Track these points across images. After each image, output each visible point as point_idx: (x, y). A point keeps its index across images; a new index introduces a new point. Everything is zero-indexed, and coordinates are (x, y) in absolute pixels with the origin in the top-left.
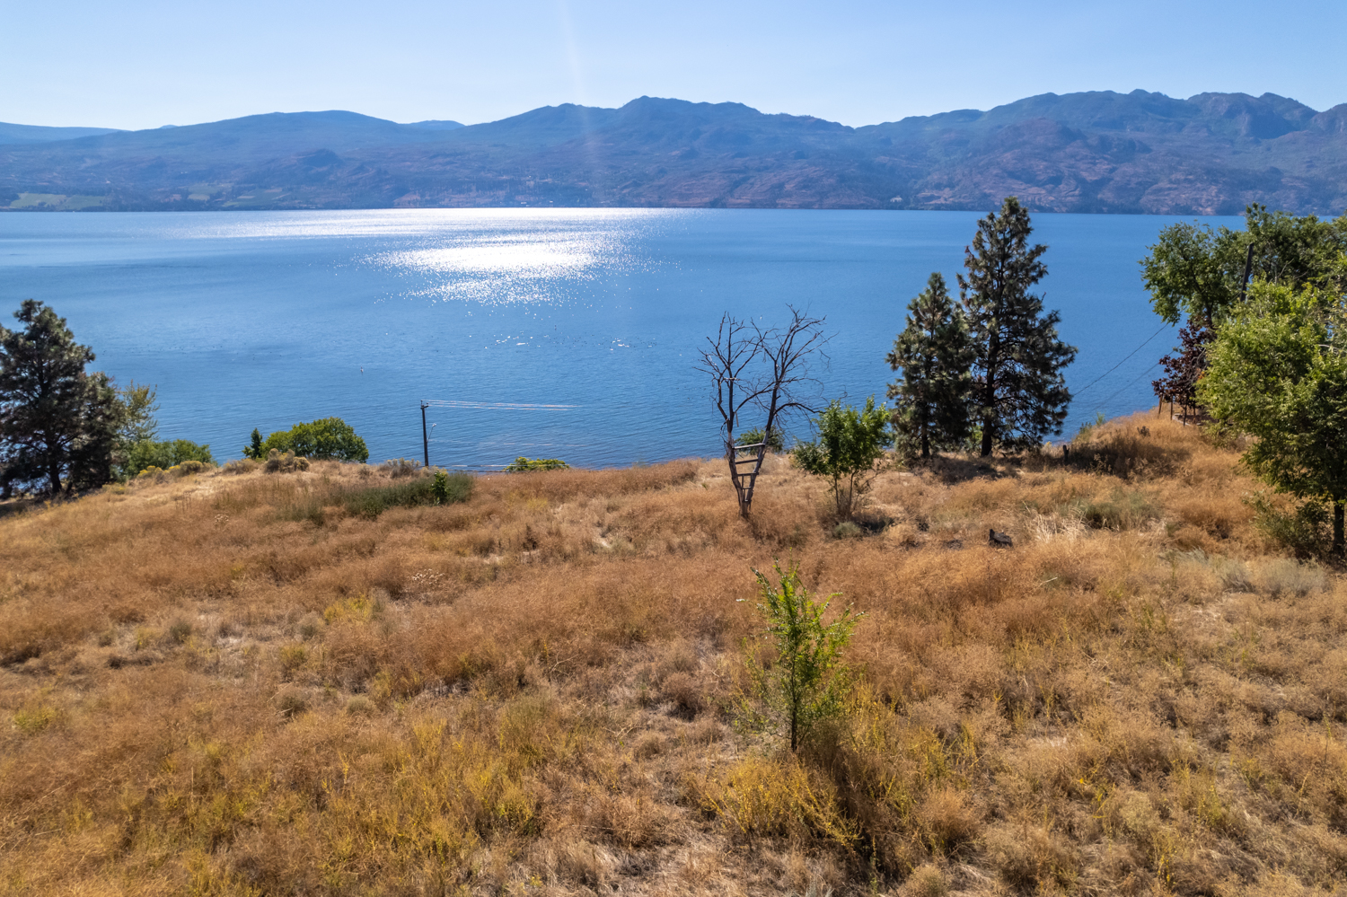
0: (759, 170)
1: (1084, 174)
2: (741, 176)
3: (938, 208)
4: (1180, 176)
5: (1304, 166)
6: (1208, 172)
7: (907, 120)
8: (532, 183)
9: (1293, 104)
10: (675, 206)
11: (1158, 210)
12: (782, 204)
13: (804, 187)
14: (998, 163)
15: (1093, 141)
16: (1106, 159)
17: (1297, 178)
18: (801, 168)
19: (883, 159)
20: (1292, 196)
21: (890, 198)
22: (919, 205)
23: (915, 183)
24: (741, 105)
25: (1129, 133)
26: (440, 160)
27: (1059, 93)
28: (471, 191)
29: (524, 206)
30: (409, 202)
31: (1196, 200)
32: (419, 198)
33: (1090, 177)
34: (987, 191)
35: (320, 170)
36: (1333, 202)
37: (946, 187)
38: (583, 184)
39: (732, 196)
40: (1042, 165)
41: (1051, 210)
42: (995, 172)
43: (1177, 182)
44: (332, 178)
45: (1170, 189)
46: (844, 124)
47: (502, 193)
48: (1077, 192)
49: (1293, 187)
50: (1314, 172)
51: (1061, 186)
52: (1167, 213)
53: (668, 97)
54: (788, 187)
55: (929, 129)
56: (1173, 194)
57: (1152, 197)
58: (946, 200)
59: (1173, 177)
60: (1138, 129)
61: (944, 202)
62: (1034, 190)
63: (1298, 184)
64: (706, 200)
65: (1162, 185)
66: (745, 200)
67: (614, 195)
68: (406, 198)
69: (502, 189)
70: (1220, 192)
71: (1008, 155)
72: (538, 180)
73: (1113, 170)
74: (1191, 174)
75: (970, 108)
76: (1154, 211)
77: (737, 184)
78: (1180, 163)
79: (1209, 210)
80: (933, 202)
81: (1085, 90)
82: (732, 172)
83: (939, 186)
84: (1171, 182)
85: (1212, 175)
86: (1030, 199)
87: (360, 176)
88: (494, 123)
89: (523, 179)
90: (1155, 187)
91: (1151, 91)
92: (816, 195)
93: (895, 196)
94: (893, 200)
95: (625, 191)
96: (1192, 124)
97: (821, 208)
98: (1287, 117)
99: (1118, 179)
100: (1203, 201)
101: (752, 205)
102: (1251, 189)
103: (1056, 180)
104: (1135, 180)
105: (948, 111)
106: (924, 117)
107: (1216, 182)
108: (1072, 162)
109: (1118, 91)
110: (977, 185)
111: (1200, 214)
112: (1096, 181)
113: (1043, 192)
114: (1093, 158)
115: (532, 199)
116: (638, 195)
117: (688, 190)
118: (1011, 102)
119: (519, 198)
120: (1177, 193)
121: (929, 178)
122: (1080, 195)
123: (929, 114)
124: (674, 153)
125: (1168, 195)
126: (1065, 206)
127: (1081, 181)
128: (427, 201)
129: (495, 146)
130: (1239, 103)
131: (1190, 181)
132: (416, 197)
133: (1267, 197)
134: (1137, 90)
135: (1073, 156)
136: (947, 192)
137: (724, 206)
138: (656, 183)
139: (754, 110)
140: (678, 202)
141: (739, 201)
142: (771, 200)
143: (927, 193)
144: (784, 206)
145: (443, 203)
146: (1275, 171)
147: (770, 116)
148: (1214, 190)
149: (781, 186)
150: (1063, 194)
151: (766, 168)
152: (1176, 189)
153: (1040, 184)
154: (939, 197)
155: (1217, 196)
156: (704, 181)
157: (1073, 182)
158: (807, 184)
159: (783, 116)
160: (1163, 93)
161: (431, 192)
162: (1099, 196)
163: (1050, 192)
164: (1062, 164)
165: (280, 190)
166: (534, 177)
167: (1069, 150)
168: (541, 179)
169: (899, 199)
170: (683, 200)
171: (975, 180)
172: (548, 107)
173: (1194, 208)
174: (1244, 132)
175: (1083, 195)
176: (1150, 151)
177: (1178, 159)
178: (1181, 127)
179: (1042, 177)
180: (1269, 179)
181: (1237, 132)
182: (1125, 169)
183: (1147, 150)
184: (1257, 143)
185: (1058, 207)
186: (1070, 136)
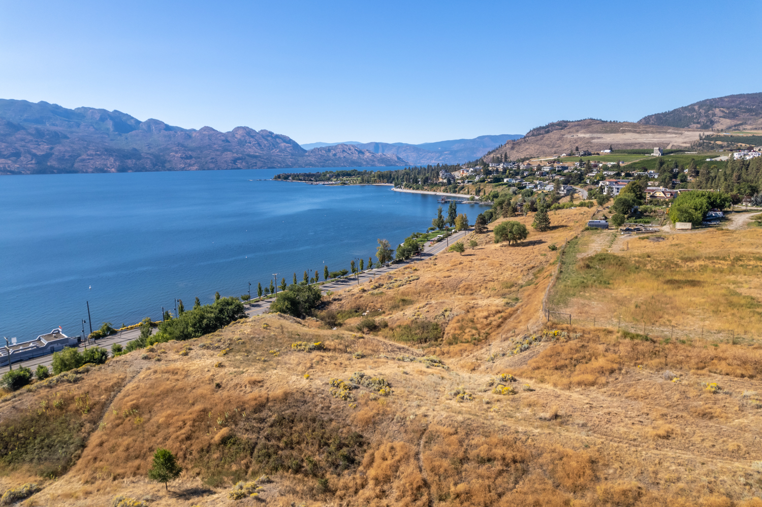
1: (34, 151)
4: (92, 152)
5: (147, 147)
6: (106, 150)
11: (86, 171)
16: (44, 142)
17: (148, 154)
20: (149, 162)
31: (105, 165)
33: (39, 153)
36: (166, 165)
40: (4, 146)
41: (20, 173)
43: (91, 155)
45: (89, 159)
48: (33, 162)
49: (148, 158)
50: (152, 150)
51: (21, 159)
52: (92, 172)
56: (92, 162)
57: (80, 164)
59: (89, 152)
63: (148, 156)
65: (84, 157)
70: (115, 160)
73: (51, 149)
74: (97, 151)
76: (85, 171)
78: (88, 145)
79: (113, 170)
84: (88, 155)
85: (109, 152)
90: (80, 158)
96: (83, 123)
99: (57, 154)
100: (109, 165)
102: (130, 158)
103: (17, 155)
104: (67, 155)
107: (112, 155)
108: (23, 143)
111: (109, 172)
112: (43, 155)
113: (10, 162)
114: (36, 141)
122: (36, 164)
125: (89, 162)
126: (29, 170)
127: (34, 156)
131: (99, 155)
133: (138, 163)
135: (22, 140)
146: (135, 149)
148: (112, 159)
150: (24, 163)
153: (6, 157)
155: (114, 163)
157: (29, 156)
162: (49, 164)
163: (15, 162)
164: (16, 145)
173: (105, 169)
174: (112, 130)
175: (38, 163)
176: (68, 138)
177: (86, 143)
178: (78, 125)
179: (5, 153)
180: (135, 154)
181: (108, 129)
182: (58, 148)
183: (66, 137)
184: (120, 135)
185: (24, 171)
186: (15, 127)
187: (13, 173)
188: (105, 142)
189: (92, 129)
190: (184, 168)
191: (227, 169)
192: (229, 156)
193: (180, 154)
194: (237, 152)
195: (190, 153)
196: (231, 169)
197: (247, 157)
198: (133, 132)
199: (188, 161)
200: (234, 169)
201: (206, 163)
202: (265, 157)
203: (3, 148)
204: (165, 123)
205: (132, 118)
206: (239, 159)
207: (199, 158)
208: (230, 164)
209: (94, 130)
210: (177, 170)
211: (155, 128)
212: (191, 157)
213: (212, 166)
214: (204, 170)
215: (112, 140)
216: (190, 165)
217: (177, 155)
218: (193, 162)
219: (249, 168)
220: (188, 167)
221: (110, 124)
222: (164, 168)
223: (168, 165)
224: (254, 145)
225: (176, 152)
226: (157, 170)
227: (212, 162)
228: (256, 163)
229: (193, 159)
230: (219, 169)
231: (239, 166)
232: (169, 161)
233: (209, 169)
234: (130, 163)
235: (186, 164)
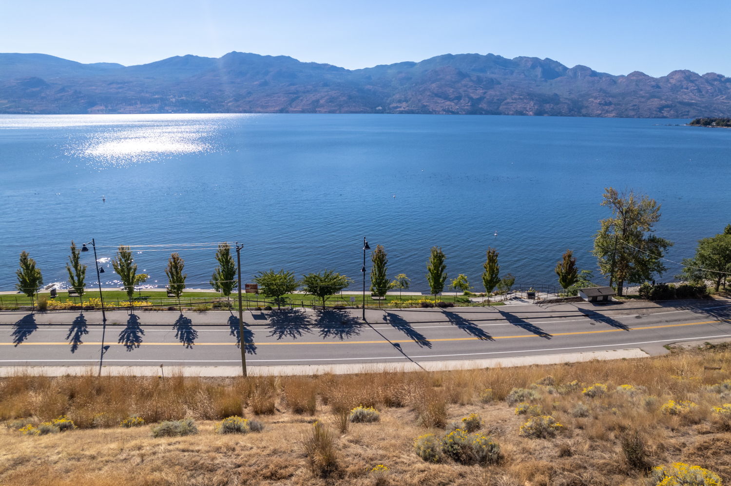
0: (304, 92)
1: (472, 95)
2: (295, 96)
3: (401, 112)
4: (516, 96)
5: (568, 93)
6: (529, 94)
7: (377, 66)
8: (174, 100)
9: (558, 64)
10: (259, 112)
11: (508, 113)
12: (319, 111)
13: (330, 102)
14: (429, 89)
15: (474, 78)
16: (481, 87)
17: (566, 99)
18: (327, 92)
19: (369, 87)
20: (566, 107)
21: (376, 107)
22: (391, 111)
23: (387, 99)
24: (289, 57)
25: (489, 75)
26: (115, 86)
27: (454, 54)
28: (137, 104)
29: (170, 113)
30: (98, 111)
31: (525, 108)
32: (104, 108)
33: (475, 97)
34: (425, 104)
35: (34, 90)
36: (582, 110)
37: (403, 101)
38: (204, 100)
39: (291, 107)
40: (451, 90)
41: (457, 113)
42: (428, 94)
43: (515, 99)
44: (43, 95)
45: (512, 103)
46: (346, 68)
47: (156, 105)
48: (469, 104)
49: (565, 103)
51: (461, 101)
53: (247, 52)
54: (322, 102)
55: (389, 71)
56: (514, 105)
57: (505, 107)
58: (404, 108)
59: (514, 96)
60: (493, 73)
61: (404, 110)
62: (448, 103)
63: (567, 101)
64: (277, 109)
65: (509, 100)
66: (299, 108)
67: (223, 106)
68: (95, 108)
69: (156, 103)
70: (535, 104)
71: (434, 85)
72: (177, 98)
73: (485, 93)
74: (521, 95)
75: (410, 61)
76: (506, 113)
77: (293, 100)
78: (515, 90)
79: (531, 113)
80: (398, 109)
81: (465, 53)
82: (290, 93)
83: (400, 101)
84: (513, 99)
85: (531, 96)
86: (447, 107)
87: (63, 94)
88: (145, 65)
89: (168, 97)
90: (506, 101)
91: (496, 54)
92: (337, 106)
93: (378, 106)
94: (378, 108)
95: (230, 104)
96: (516, 71)
97: (340, 113)
98: (557, 70)
99: (488, 97)
100: (528, 109)
101: (303, 112)
102: (549, 103)
103: (459, 98)
104: (496, 98)
105: (399, 62)
106: (386, 65)
107: (533, 100)
108: (465, 89)
109: (481, 54)
110: (419, 101)
111: (527, 115)
112: (478, 98)
113: (453, 104)
114: (475, 87)
115: (175, 108)
116: (238, 106)
117: (266, 103)
118: (429, 58)
119: (167, 108)
120: (515, 104)
121: (394, 97)
122: (471, 106)
123: (389, 64)
124: (255, 83)
125: (512, 105)
126: (464, 111)
127: (471, 99)
128: (109, 110)
129: (148, 78)
130: (536, 62)
131: (521, 99)
132: (102, 107)
133: (555, 107)
134: (489, 54)
135: (465, 86)
136: (404, 104)
137: (287, 112)
138: (247, 99)
139: (296, 60)
140: (261, 110)
141: (295, 109)
142: (313, 108)
143: (394, 105)
144: (320, 112)
145: (120, 111)
146: (556, 95)
147: (306, 63)
148: (532, 103)
149: (318, 101)
150: (463, 105)
151: (308, 91)
152: (515, 103)
153: (451, 100)
154: (401, 107)
155: (534, 107)
156: (275, 98)
157: (467, 99)
158: (331, 100)
159: (313, 64)
160: (502, 56)
161: (112, 104)
162: (480, 106)
163: (456, 104)
164: (461, 90)
165: (6, 101)
166: (175, 96)
167: (463, 82)
168: (179, 97)
169: (380, 108)
170: (264, 109)
171: (419, 98)
172: (178, 57)
173: (524, 112)
174: (539, 76)
175: (472, 105)
176: (500, 84)
177: (514, 88)
178: (512, 72)
179: (452, 97)
180: (555, 99)
181: (536, 76)
182: (490, 92)
183: (499, 83)
184: (546, 81)
185: (461, 111)
186: (462, 75)
187: (453, 113)
188: (531, 88)
189: (522, 76)
190: (601, 114)
191: (649, 117)
192: (655, 103)
193: (599, 101)
194: (666, 100)
195: (610, 99)
196: (655, 118)
197: (678, 105)
198: (559, 79)
199: (607, 107)
200: (658, 117)
201: (626, 110)
202: (703, 105)
203: (450, 93)
204: (593, 69)
205: (561, 65)
206: (667, 106)
207: (619, 104)
208: (655, 112)
209: (524, 76)
210: (593, 117)
211: (581, 74)
212: (610, 104)
213: (632, 113)
214: (622, 117)
215: (537, 86)
216: (607, 112)
217: (596, 101)
218: (611, 109)
219: (677, 117)
220: (605, 113)
221: (539, 71)
222: (580, 114)
223: (584, 111)
224: (691, 91)
225: (596, 98)
226: (572, 116)
227: (633, 110)
228: (688, 112)
229: (613, 106)
230: (639, 117)
231: (665, 115)
232: (587, 107)
233: (627, 117)
234: (547, 107)
235: (603, 110)
